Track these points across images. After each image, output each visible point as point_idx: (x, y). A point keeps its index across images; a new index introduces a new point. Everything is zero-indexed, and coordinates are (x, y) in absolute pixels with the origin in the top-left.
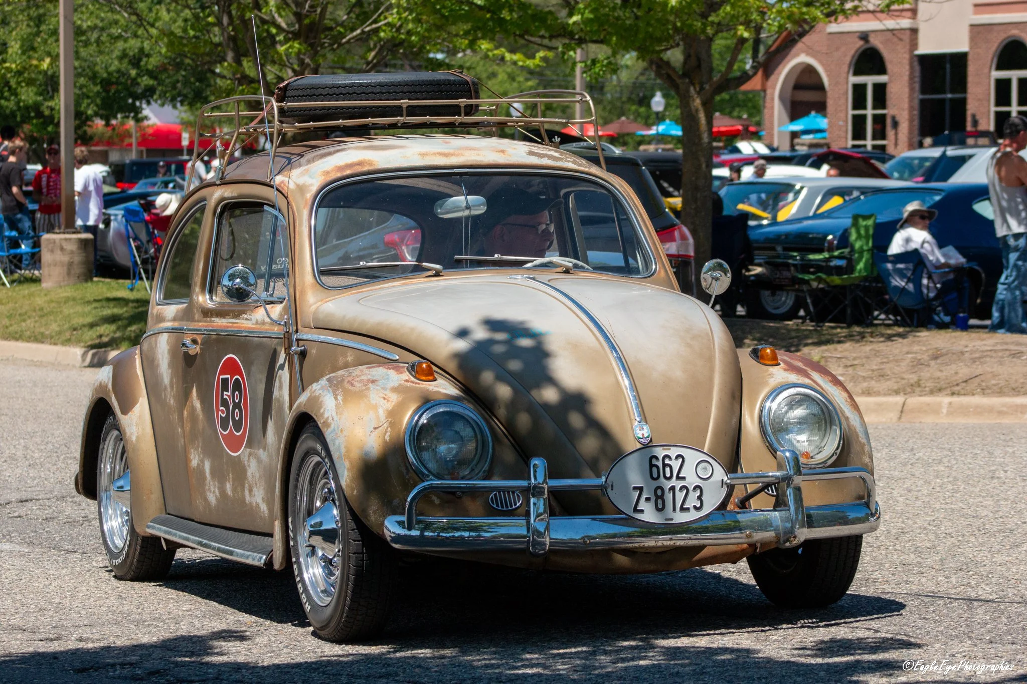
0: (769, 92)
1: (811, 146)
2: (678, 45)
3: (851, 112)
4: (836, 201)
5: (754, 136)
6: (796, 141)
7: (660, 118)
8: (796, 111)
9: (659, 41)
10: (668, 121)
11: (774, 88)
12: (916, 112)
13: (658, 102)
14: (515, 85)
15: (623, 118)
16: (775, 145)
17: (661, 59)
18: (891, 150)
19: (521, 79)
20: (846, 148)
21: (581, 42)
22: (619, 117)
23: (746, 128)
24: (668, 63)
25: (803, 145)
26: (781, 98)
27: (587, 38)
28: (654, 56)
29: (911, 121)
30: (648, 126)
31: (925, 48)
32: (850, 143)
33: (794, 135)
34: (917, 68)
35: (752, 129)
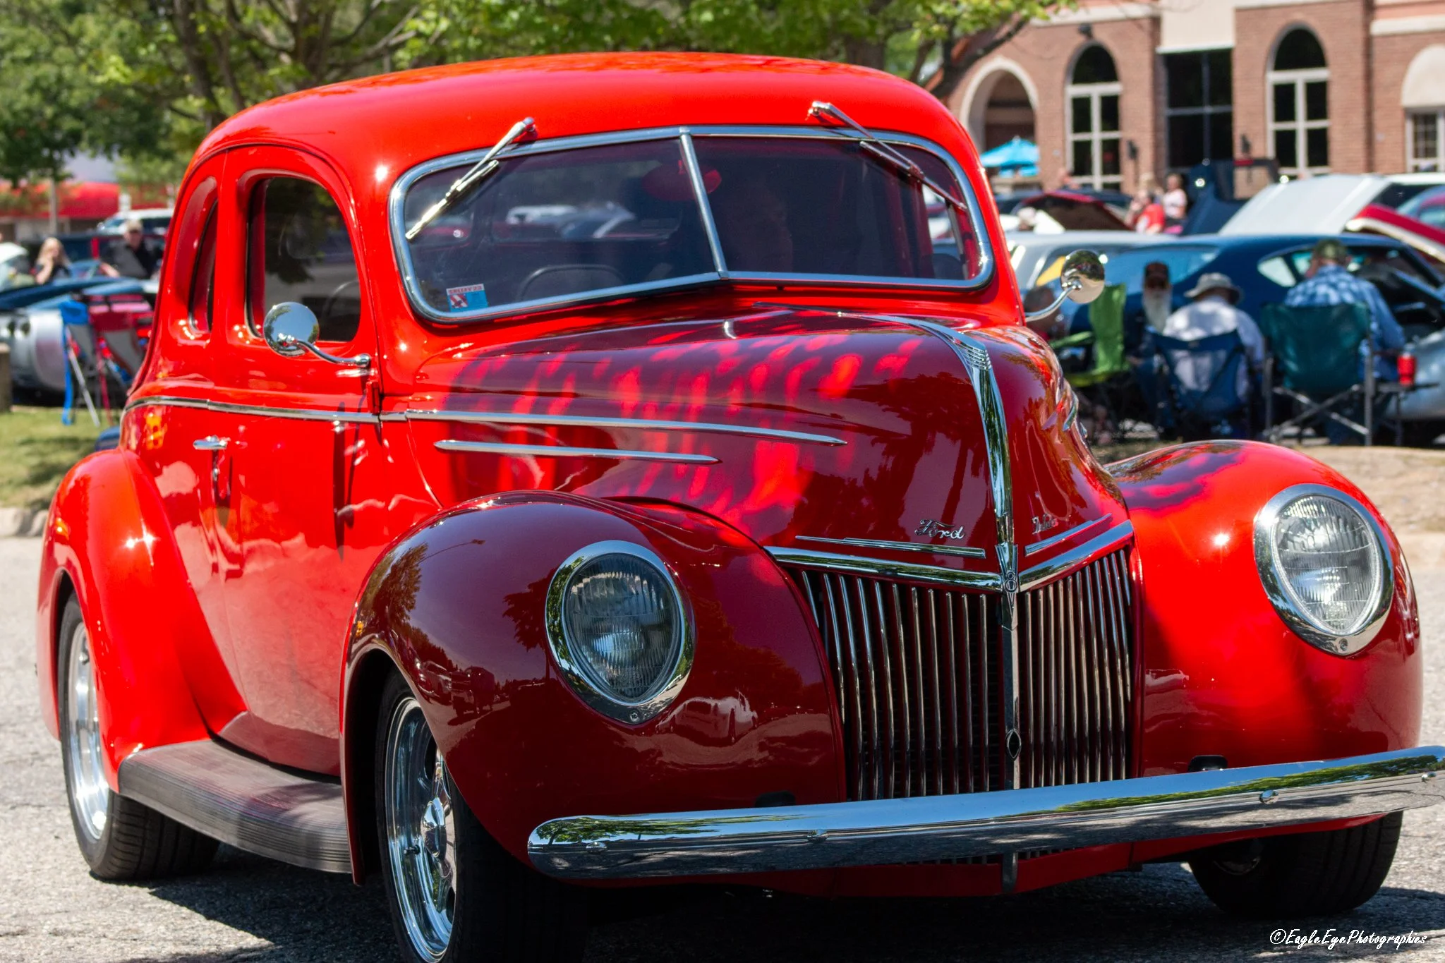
1: (1017, 186)
3: (1071, 137)
4: (1057, 267)
6: (996, 179)
8: (991, 137)
11: (959, 107)
12: (1164, 136)
18: (1128, 189)
25: (1003, 185)
26: (972, 118)
29: (1156, 146)
31: (1173, 42)
33: (992, 171)
34: (1163, 73)
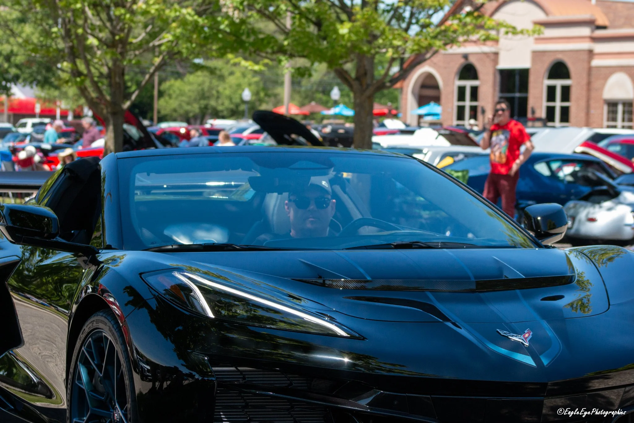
0: (405, 89)
1: (431, 124)
2: (352, 60)
3: (457, 103)
4: (449, 161)
5: (395, 116)
6: (422, 120)
7: (336, 103)
8: (422, 101)
9: (341, 57)
10: (341, 106)
11: (408, 86)
13: (335, 94)
14: (246, 80)
15: (313, 103)
16: (408, 122)
17: (343, 69)
19: (249, 76)
20: (452, 126)
21: (292, 56)
22: (310, 102)
23: (390, 111)
24: (346, 72)
25: (425, 123)
26: (413, 92)
27: (296, 54)
28: (338, 67)
30: (329, 108)
31: (503, 64)
32: (455, 122)
33: (420, 117)
34: (498, 77)
35: (394, 112)
